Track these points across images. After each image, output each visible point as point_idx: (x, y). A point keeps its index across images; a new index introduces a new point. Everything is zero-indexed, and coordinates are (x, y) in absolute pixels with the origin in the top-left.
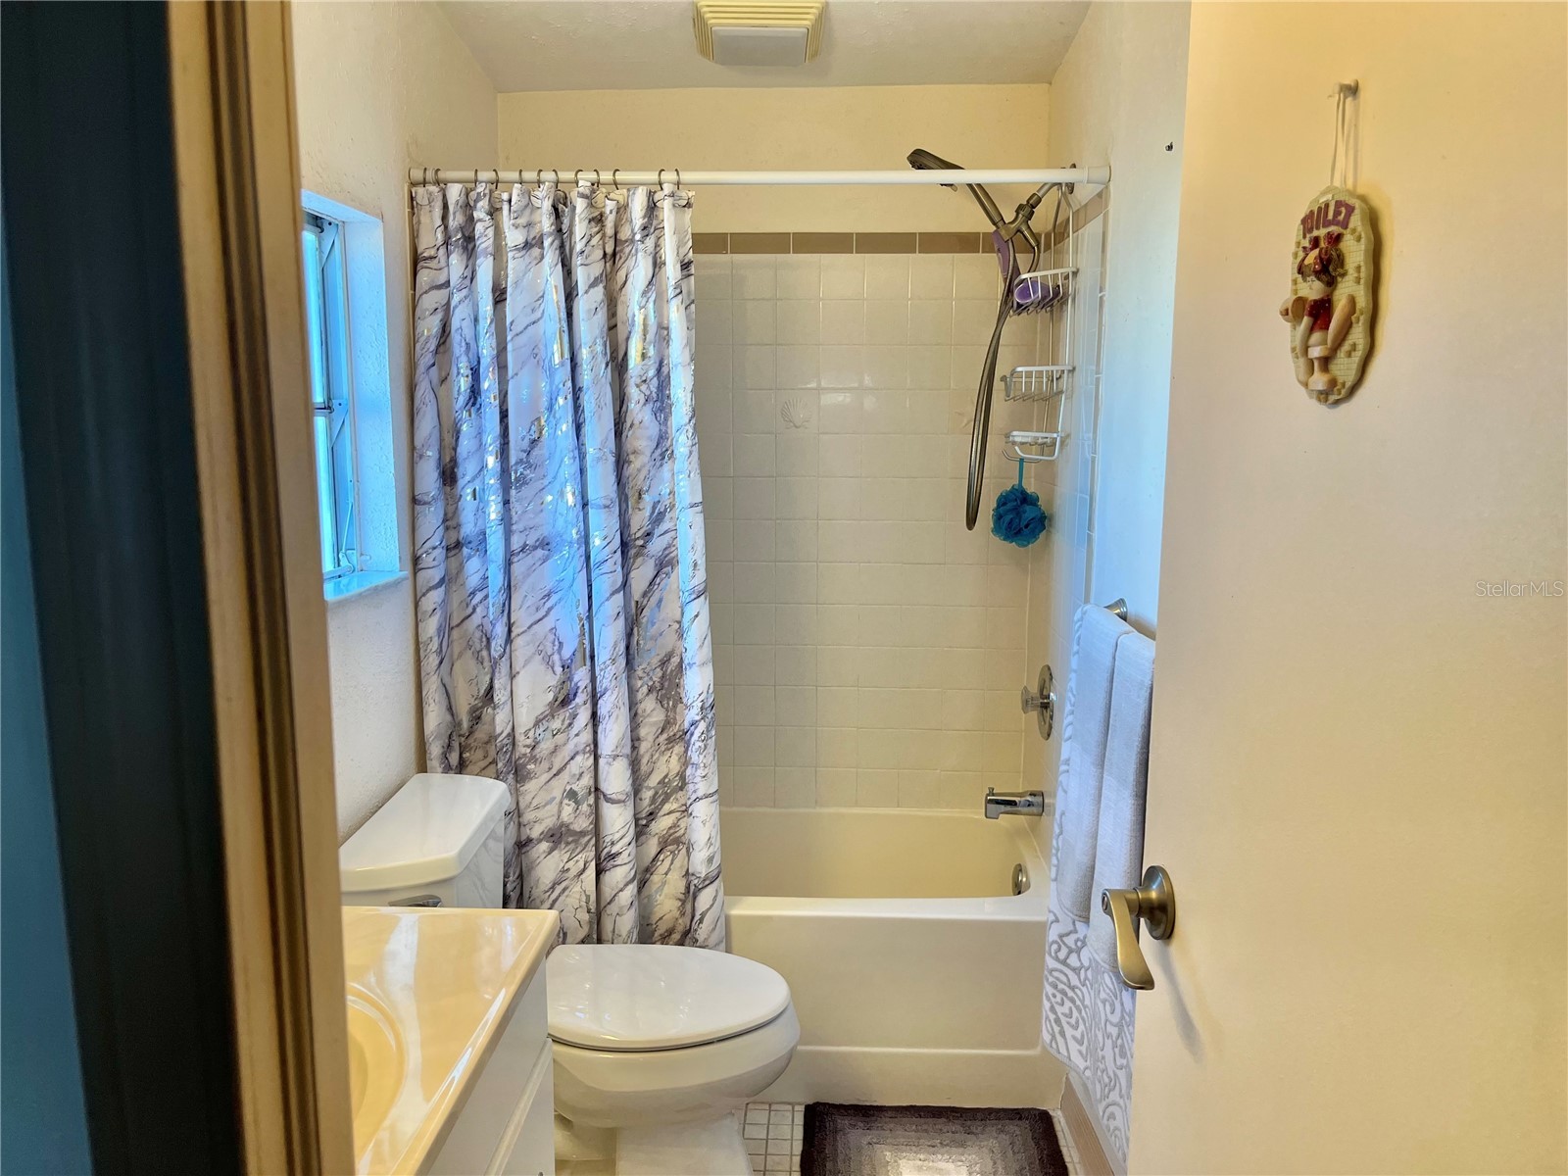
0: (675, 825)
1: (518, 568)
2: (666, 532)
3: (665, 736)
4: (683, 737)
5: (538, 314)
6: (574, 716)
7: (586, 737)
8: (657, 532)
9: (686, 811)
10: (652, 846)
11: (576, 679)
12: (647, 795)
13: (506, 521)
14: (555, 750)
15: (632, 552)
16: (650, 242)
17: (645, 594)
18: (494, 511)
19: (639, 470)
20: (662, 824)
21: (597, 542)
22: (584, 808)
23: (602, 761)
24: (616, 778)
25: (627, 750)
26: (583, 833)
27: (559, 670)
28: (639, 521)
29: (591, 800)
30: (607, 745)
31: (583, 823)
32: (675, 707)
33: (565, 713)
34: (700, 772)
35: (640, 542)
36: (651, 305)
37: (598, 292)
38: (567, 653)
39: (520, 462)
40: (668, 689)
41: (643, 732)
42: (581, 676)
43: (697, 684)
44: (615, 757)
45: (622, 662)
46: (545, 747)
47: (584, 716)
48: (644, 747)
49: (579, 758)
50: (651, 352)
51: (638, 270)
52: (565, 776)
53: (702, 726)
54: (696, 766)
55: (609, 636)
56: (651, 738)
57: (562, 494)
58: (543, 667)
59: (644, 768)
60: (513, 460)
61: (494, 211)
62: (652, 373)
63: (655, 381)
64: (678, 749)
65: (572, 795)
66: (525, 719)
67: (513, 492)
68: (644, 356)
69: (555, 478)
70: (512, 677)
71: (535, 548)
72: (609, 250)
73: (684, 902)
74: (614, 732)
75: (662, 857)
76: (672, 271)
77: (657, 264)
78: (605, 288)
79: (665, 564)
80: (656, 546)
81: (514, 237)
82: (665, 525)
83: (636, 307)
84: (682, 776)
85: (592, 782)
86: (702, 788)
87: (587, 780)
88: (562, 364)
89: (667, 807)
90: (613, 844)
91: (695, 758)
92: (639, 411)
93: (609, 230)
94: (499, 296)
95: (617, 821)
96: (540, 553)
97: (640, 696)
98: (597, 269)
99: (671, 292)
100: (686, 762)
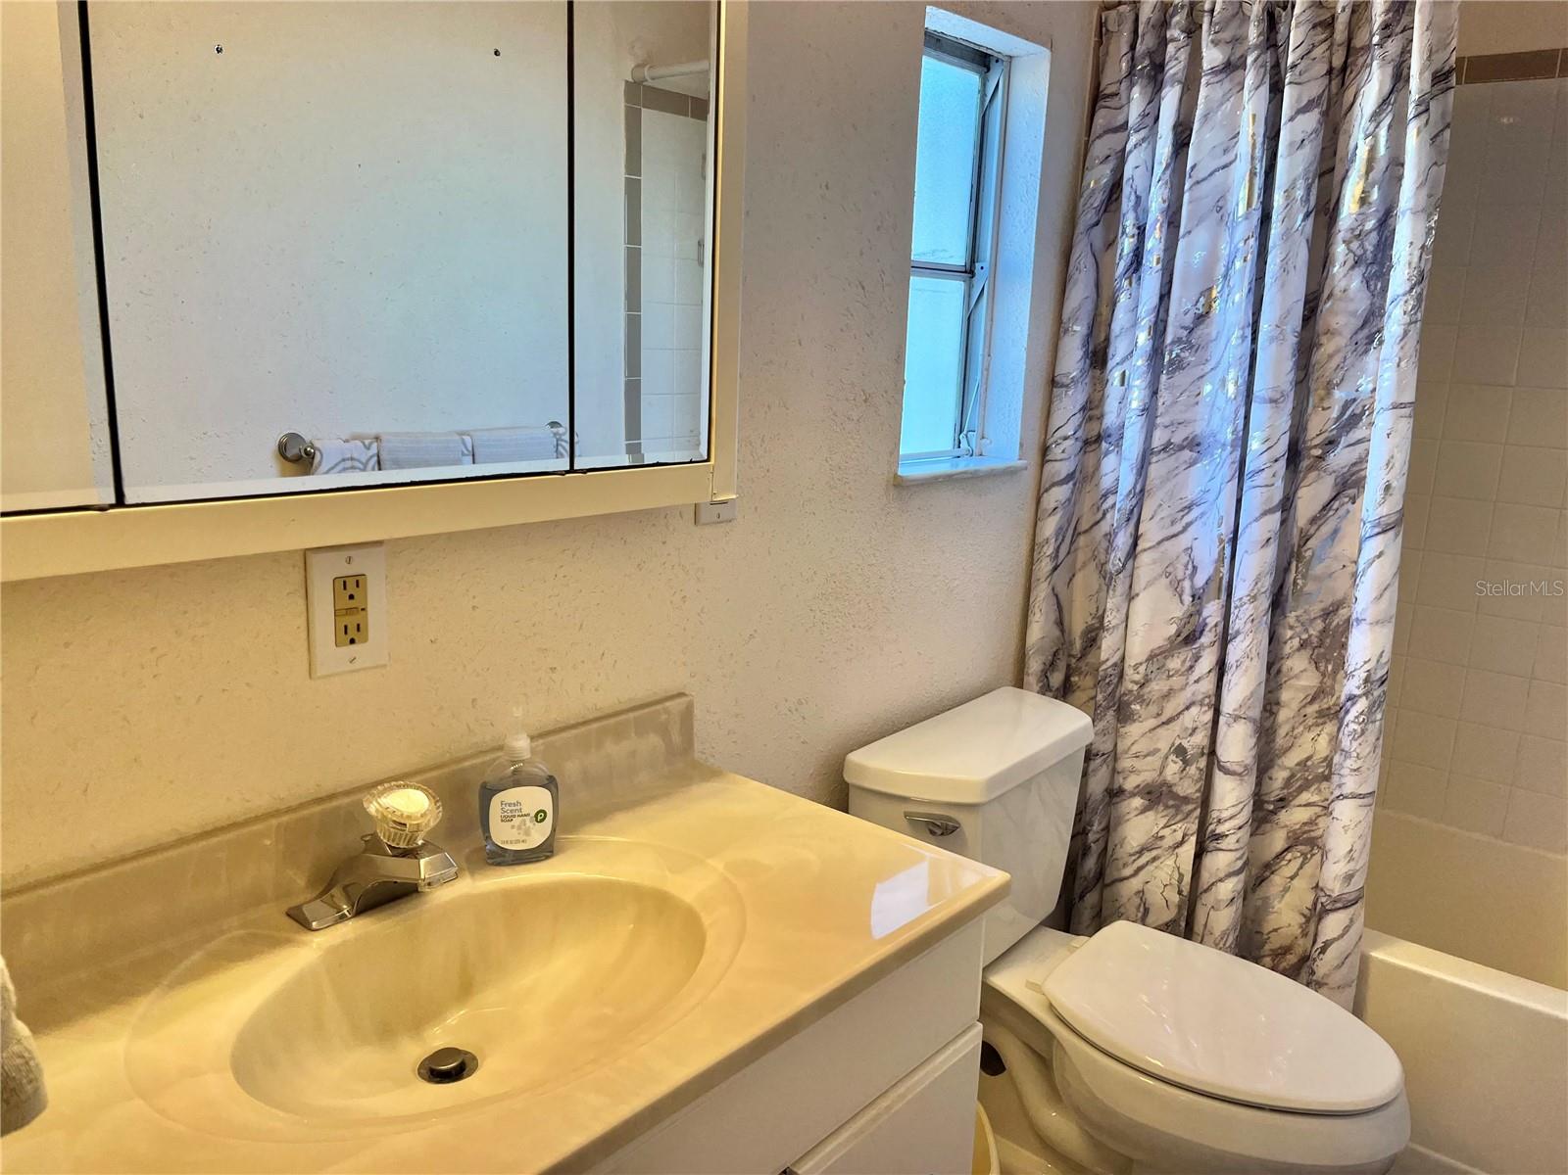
0: (1312, 822)
1: (1155, 470)
2: (1359, 442)
3: (1315, 707)
4: (1336, 714)
5: (1230, 156)
6: (1197, 658)
7: (1208, 686)
8: (1343, 441)
9: (1327, 809)
10: (1278, 840)
11: (1205, 613)
12: (1279, 776)
13: (1149, 411)
14: (1167, 695)
15: (1305, 464)
16: (1393, 47)
17: (1313, 520)
18: (1137, 398)
19: (1331, 356)
20: (1295, 816)
21: (1255, 445)
22: (1192, 770)
23: (1222, 720)
24: (1237, 745)
25: (1256, 712)
26: (1186, 800)
27: (1187, 599)
28: (1319, 424)
29: (1203, 763)
30: (1231, 701)
31: (1189, 788)
32: (1335, 672)
33: (1186, 653)
34: (1350, 763)
35: (1318, 452)
36: (1383, 132)
37: (1311, 120)
38: (1200, 580)
39: (1178, 341)
40: (1330, 646)
41: (1285, 696)
42: (1212, 611)
43: (1366, 647)
44: (1237, 718)
45: (1265, 603)
46: (1157, 687)
47: (1208, 661)
48: (1283, 715)
49: (1194, 710)
50: (1375, 195)
51: (1372, 87)
52: (1175, 727)
53: (1362, 704)
54: (1346, 754)
55: (1254, 566)
56: (1295, 706)
57: (1224, 382)
58: (1169, 594)
59: (1280, 741)
60: (1169, 339)
61: (1193, 31)
62: (1370, 224)
63: (1374, 237)
64: (1330, 728)
65: (1180, 751)
66: (1138, 650)
67: (1164, 378)
68: (1363, 201)
69: (1219, 363)
70: (1131, 597)
71: (1181, 448)
72: (1338, 62)
73: (1308, 920)
74: (1242, 686)
75: (1289, 856)
76: (1417, 84)
77: (1400, 77)
78: (1325, 114)
79: (1350, 484)
80: (1341, 458)
81: (1212, 56)
82: (1358, 433)
83: (1362, 138)
84: (1328, 761)
85: (1206, 742)
86: (1350, 784)
87: (1201, 739)
88: (1247, 217)
89: (1305, 797)
90: (1219, 821)
91: (1346, 743)
92: (1345, 279)
93: (1340, 34)
94: (1181, 143)
95: (1231, 797)
96: (1187, 454)
97: (1287, 649)
98: (1315, 89)
99: (1411, 111)
100: (1335, 740)
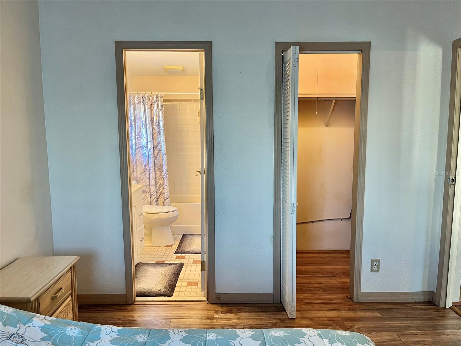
0: (162, 191)
1: (137, 151)
2: (160, 146)
3: (160, 177)
4: (163, 177)
5: (140, 113)
6: (146, 173)
7: (148, 176)
8: (159, 146)
9: (164, 189)
10: (159, 194)
11: (146, 167)
12: (158, 186)
13: (136, 143)
14: (143, 179)
15: (155, 148)
16: (157, 103)
17: (157, 155)
18: (134, 142)
19: (156, 136)
20: (160, 191)
21: (149, 146)
22: (148, 187)
23: (150, 180)
24: (153, 182)
25: (154, 178)
26: (148, 191)
27: (144, 166)
28: (156, 144)
29: (149, 186)
30: (151, 178)
31: (148, 190)
32: (162, 172)
33: (145, 173)
35: (156, 147)
36: (157, 112)
37: (149, 110)
38: (145, 164)
39: (138, 135)
40: (161, 170)
41: (157, 176)
42: (147, 167)
43: (165, 168)
44: (152, 179)
45: (153, 165)
46: (142, 178)
47: (148, 173)
48: (157, 179)
49: (147, 179)
50: (157, 119)
51: (155, 107)
52: (145, 183)
53: (166, 175)
54: (165, 181)
55: (152, 160)
56: (158, 177)
57: (144, 139)
58: (141, 166)
59: (157, 182)
60: (137, 135)
61: (134, 98)
62: (157, 122)
63: (158, 123)
64: (162, 179)
65: (146, 185)
66: (139, 173)
67: (137, 139)
68: (156, 119)
69: (143, 137)
70: (137, 167)
71: (140, 148)
72: (151, 104)
73: (164, 203)
74: (152, 175)
75: (160, 196)
76: (160, 107)
77: (158, 106)
78: (150, 109)
79: (160, 150)
80: (158, 148)
81: (136, 102)
82: (160, 145)
83: (155, 112)
84: (163, 183)
85: (149, 183)
86: (166, 184)
87: (148, 183)
88: (144, 120)
89: (161, 188)
90: (152, 192)
91: (165, 179)
92: (156, 127)
93: (151, 101)
94: (134, 111)
95: (153, 189)
96: (141, 149)
97: (156, 171)
98: (149, 107)
99: (160, 110)
100: (163, 180)
